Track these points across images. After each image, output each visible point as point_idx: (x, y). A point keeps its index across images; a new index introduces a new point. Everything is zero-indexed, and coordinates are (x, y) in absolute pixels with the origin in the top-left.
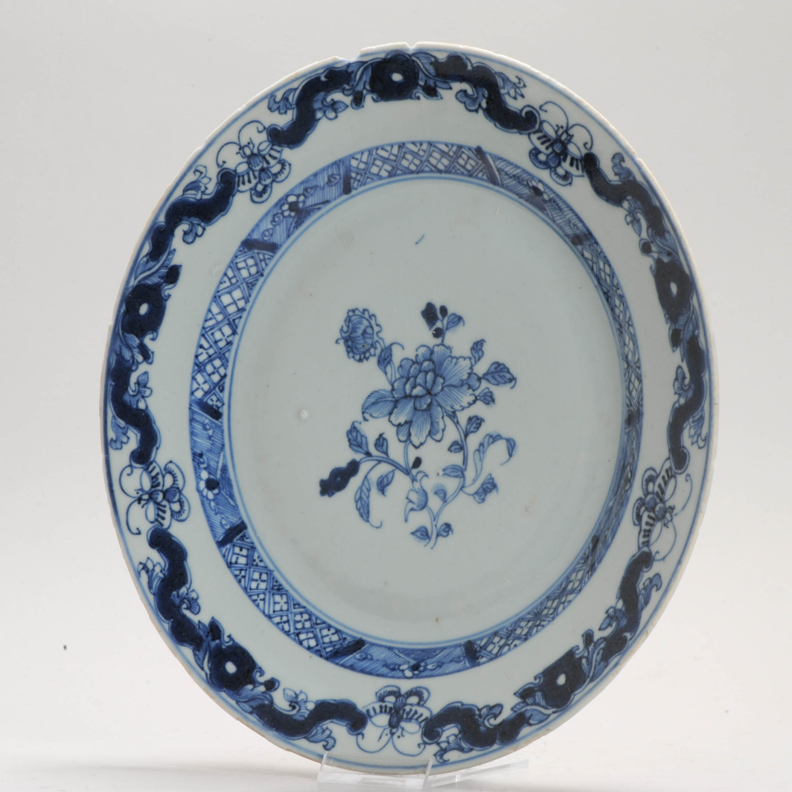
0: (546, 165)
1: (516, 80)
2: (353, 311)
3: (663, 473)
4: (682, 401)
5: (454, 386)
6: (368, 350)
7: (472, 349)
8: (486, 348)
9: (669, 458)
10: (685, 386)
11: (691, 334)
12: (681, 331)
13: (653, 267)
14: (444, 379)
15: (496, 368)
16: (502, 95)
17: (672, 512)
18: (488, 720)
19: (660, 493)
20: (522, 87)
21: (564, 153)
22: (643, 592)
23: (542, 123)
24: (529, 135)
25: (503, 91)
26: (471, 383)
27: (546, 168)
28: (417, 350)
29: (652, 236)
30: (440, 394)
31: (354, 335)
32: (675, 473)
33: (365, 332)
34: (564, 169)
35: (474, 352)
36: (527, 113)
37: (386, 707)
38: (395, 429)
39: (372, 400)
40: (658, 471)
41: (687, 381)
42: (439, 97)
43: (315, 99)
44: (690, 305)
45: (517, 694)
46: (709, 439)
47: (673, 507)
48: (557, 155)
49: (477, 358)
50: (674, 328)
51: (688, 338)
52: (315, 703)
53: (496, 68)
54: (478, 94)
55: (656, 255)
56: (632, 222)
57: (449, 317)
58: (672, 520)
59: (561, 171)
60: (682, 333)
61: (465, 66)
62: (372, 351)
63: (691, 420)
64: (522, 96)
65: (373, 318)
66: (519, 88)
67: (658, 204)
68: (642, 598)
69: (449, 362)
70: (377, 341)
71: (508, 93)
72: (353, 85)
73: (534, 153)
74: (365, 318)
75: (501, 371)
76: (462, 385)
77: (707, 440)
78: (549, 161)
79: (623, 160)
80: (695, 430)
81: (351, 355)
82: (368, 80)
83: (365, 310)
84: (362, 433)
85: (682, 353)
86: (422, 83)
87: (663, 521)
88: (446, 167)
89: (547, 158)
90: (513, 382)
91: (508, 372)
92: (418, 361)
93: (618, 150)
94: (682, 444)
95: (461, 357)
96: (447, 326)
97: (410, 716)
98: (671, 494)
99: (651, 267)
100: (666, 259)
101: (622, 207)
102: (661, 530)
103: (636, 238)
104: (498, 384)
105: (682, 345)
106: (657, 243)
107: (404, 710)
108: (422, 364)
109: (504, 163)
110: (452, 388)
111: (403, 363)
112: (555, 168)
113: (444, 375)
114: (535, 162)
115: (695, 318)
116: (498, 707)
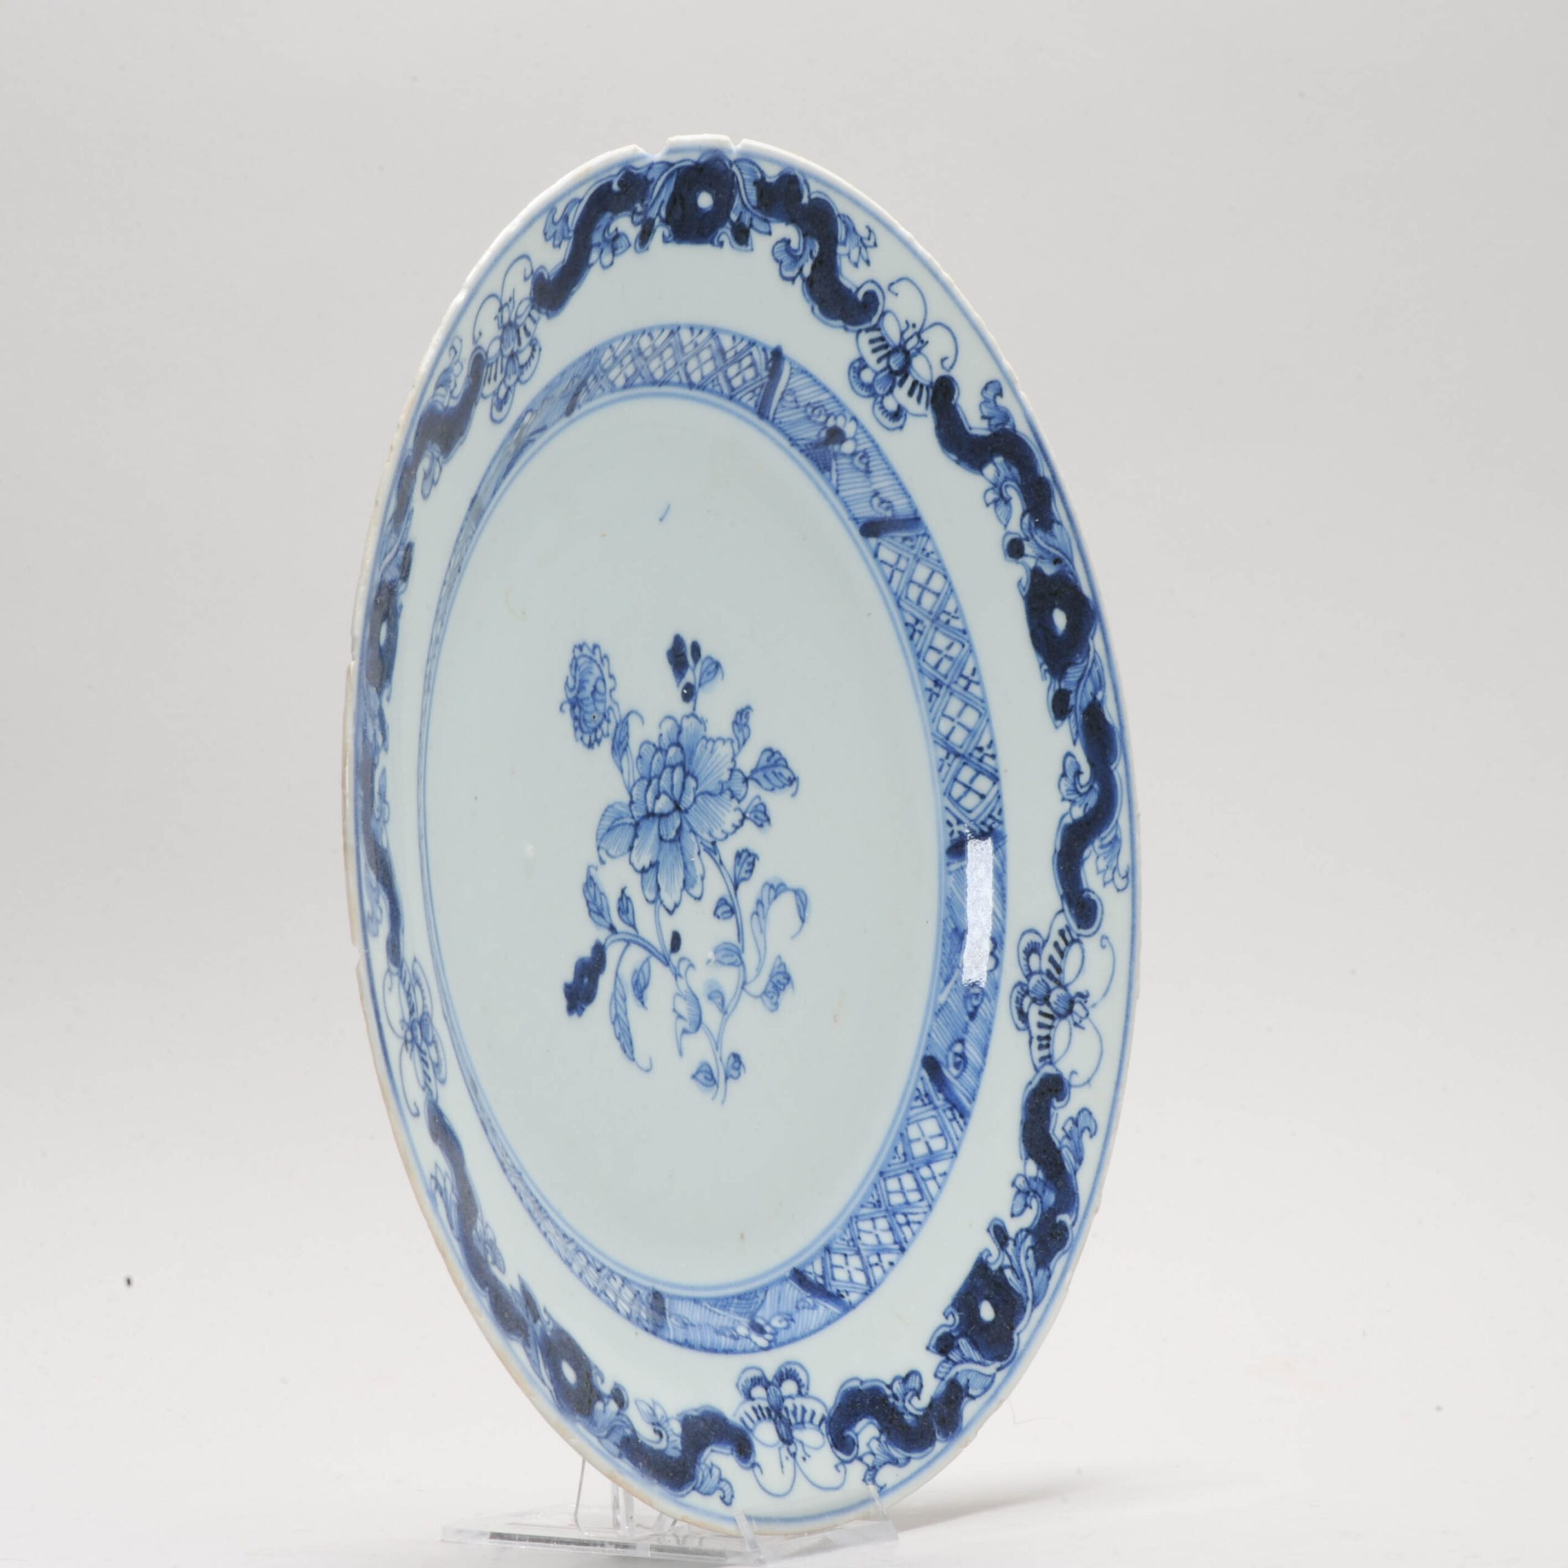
0: (869, 389)
1: (863, 233)
2: (581, 647)
3: (1055, 937)
4: (1078, 812)
5: (710, 794)
6: (600, 725)
7: (735, 723)
8: (754, 721)
9: (1062, 911)
10: (1082, 787)
11: (1090, 698)
12: (1070, 692)
13: (1024, 582)
14: (696, 779)
15: (768, 760)
16: (838, 257)
17: (1086, 1002)
18: (910, 1402)
19: (1054, 971)
20: (871, 247)
21: (905, 370)
22: (1066, 1142)
23: (883, 314)
24: (859, 332)
25: (841, 250)
26: (734, 788)
27: (869, 396)
28: (660, 726)
29: (1030, 529)
30: (693, 808)
31: (581, 696)
32: (1078, 935)
33: (595, 689)
34: (896, 401)
35: (736, 728)
36: (867, 294)
37: (760, 1407)
38: (638, 877)
39: (607, 823)
40: (1045, 935)
41: (1085, 778)
42: (749, 248)
43: (598, 225)
44: (1089, 650)
45: (931, 1348)
46: (1133, 874)
47: (1085, 994)
48: (892, 373)
49: (741, 741)
50: (1057, 687)
51: (1085, 705)
52: (679, 1421)
53: (841, 206)
54: (804, 249)
55: (1031, 563)
56: (995, 502)
57: (703, 664)
58: (1087, 1015)
59: (890, 404)
60: (1072, 696)
61: (801, 197)
62: (605, 725)
63: (1097, 843)
64: (868, 262)
65: (605, 661)
66: (866, 247)
67: (1047, 474)
68: (1068, 1152)
69: (703, 749)
70: (610, 708)
71: (849, 255)
72: (647, 205)
73: (858, 366)
74: (595, 662)
75: (776, 764)
76: (721, 793)
77: (1131, 875)
78: (875, 384)
79: (1000, 393)
80: (1108, 860)
81: (579, 733)
82: (667, 200)
83: (596, 646)
84: (602, 890)
85: (1074, 730)
86: (734, 217)
87: (1069, 1018)
88: (703, 377)
89: (874, 379)
90: (795, 784)
91: (787, 767)
92: (663, 746)
93: (994, 375)
94: (1085, 886)
95: (719, 739)
96: (701, 678)
97: (799, 1419)
98: (1077, 971)
99: (1020, 581)
100: (1049, 570)
101: (982, 474)
102: (1071, 1034)
103: (999, 531)
104: (773, 789)
105: (1072, 717)
106: (1036, 542)
107: (786, 1409)
108: (667, 752)
109: (808, 380)
110: (708, 797)
111: (643, 750)
112: (883, 397)
113: (696, 774)
114: (854, 384)
115: (1098, 672)
116: (914, 1376)
